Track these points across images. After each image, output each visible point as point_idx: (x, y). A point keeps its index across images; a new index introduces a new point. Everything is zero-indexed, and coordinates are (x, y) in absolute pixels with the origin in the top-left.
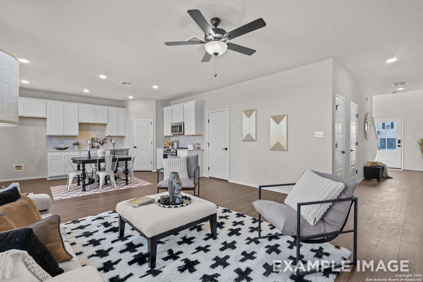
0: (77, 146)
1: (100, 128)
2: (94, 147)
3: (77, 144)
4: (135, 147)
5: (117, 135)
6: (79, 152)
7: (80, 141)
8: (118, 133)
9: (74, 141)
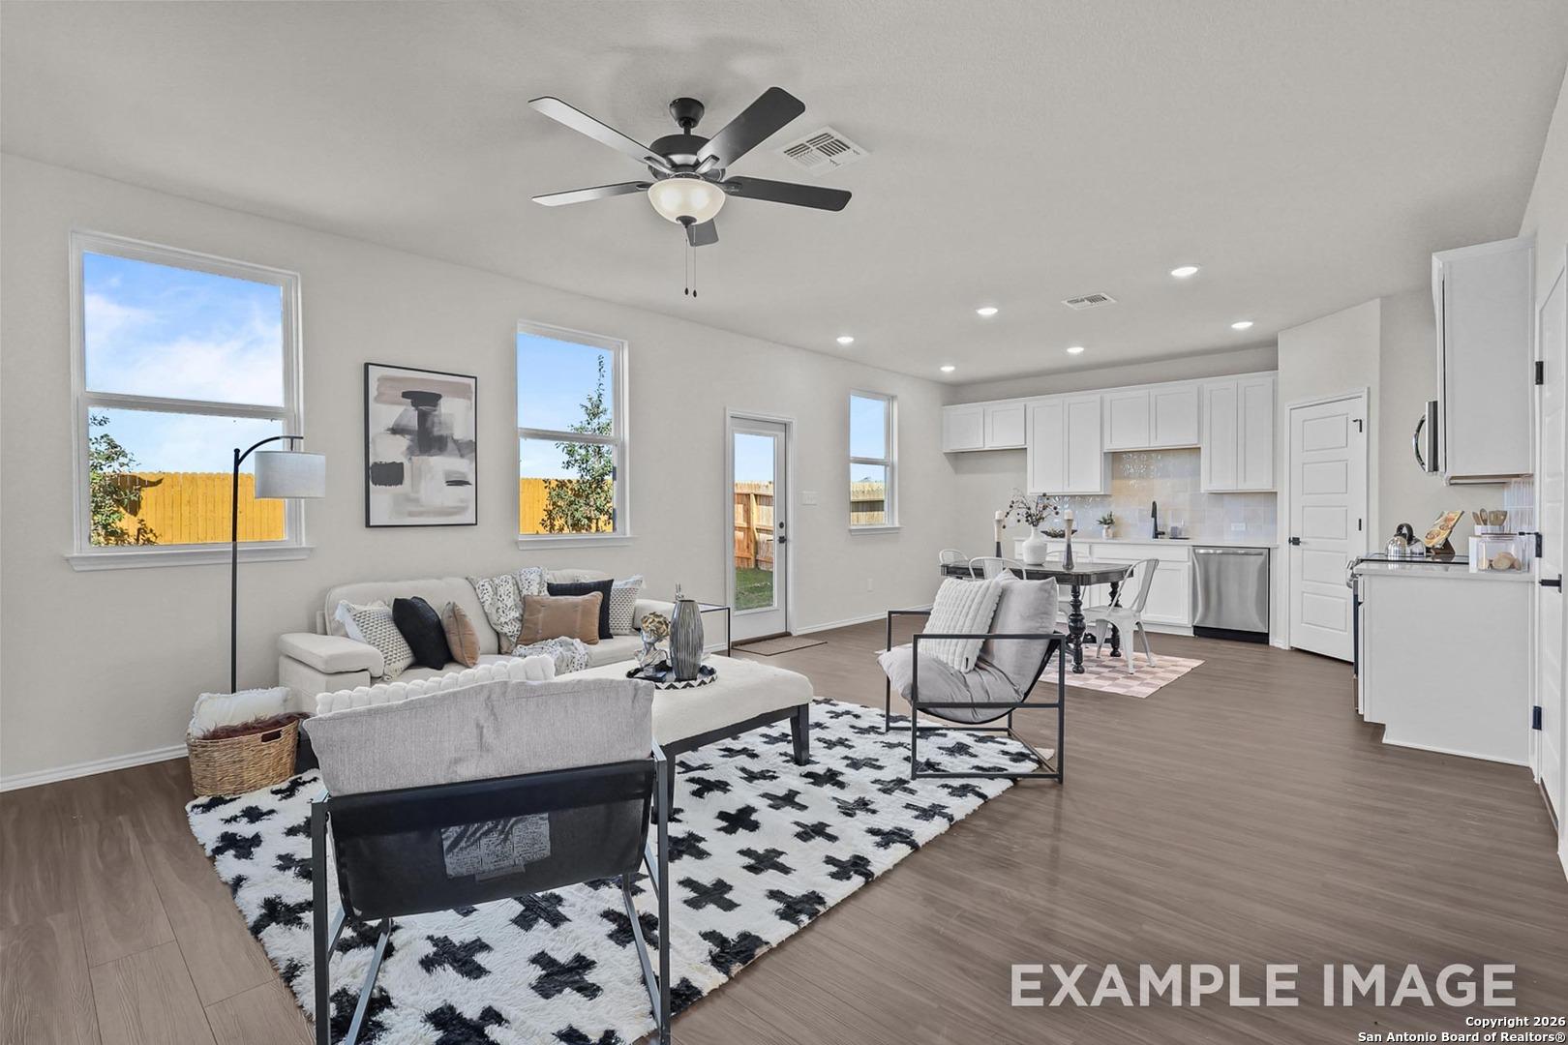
0: (1106, 526)
1: (1185, 462)
2: (1164, 533)
3: (1108, 522)
4: (1296, 541)
5: (1239, 488)
6: (1088, 545)
7: (1118, 512)
8: (1245, 480)
9: (1101, 513)
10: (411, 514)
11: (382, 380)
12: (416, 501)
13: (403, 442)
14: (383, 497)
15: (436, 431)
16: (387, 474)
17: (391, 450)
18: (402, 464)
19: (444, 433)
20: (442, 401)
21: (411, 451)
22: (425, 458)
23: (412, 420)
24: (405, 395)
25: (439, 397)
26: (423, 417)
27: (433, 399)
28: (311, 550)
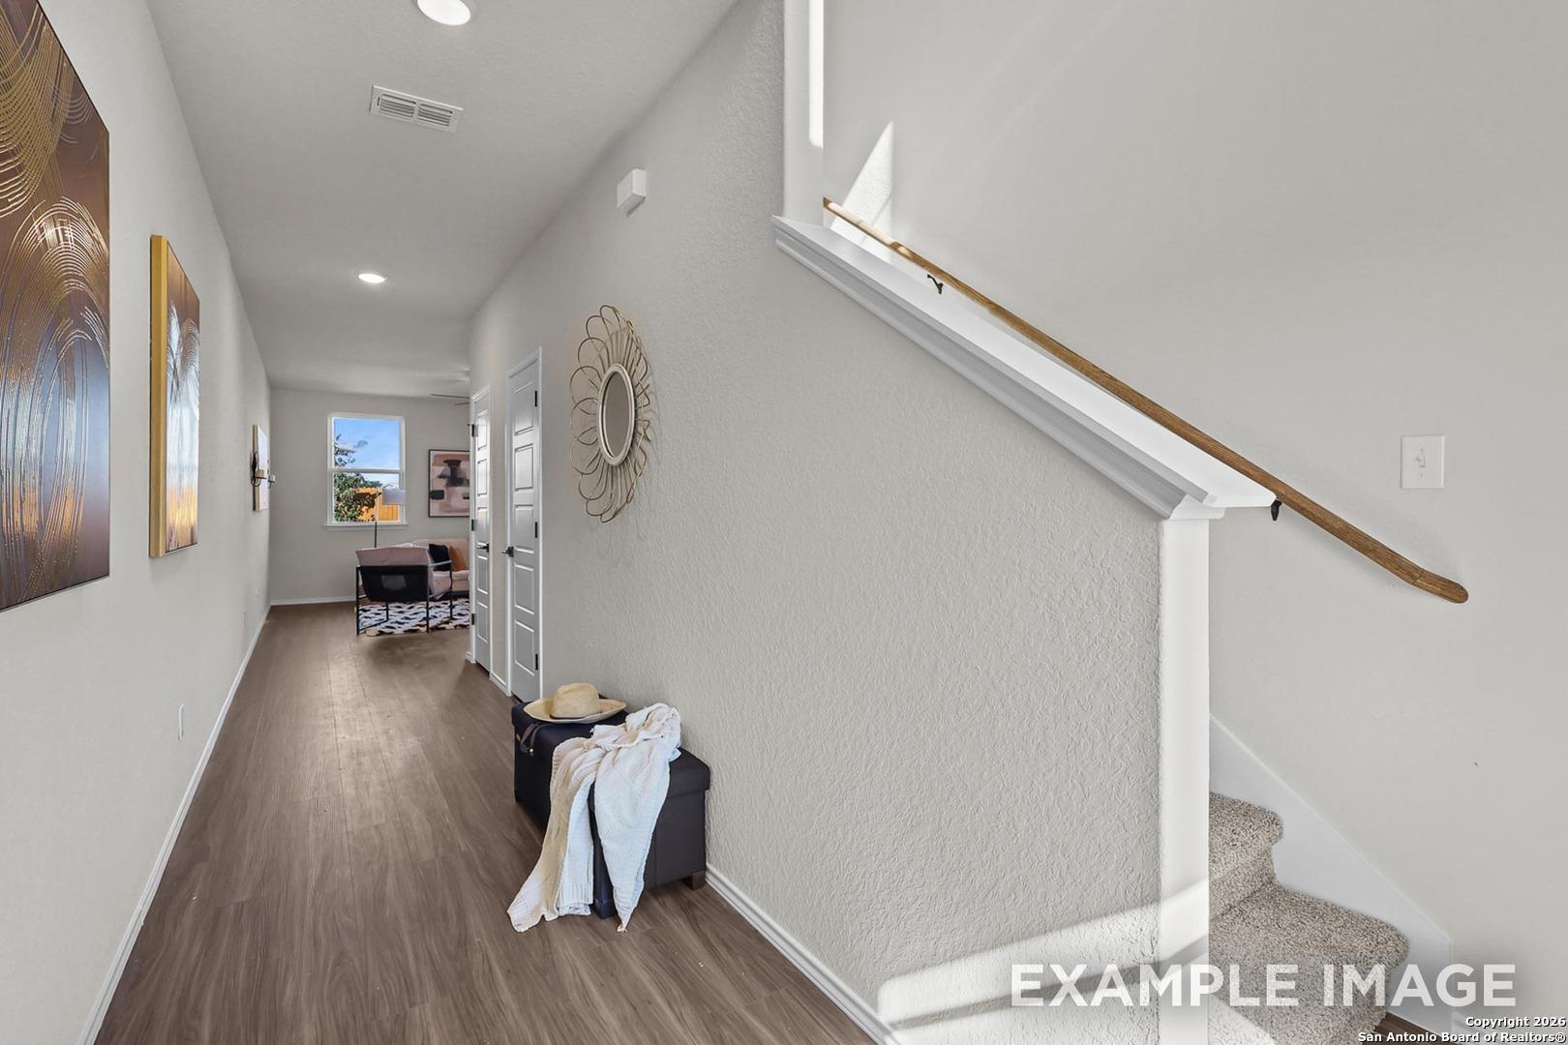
10: (448, 512)
11: (436, 456)
12: (450, 506)
13: (444, 482)
14: (435, 505)
15: (459, 476)
16: (436, 495)
17: (440, 485)
18: (443, 491)
19: (462, 476)
20: (462, 463)
21: (447, 485)
22: (453, 488)
23: (449, 473)
24: (445, 462)
25: (460, 461)
26: (452, 472)
27: (458, 462)
28: (406, 526)
